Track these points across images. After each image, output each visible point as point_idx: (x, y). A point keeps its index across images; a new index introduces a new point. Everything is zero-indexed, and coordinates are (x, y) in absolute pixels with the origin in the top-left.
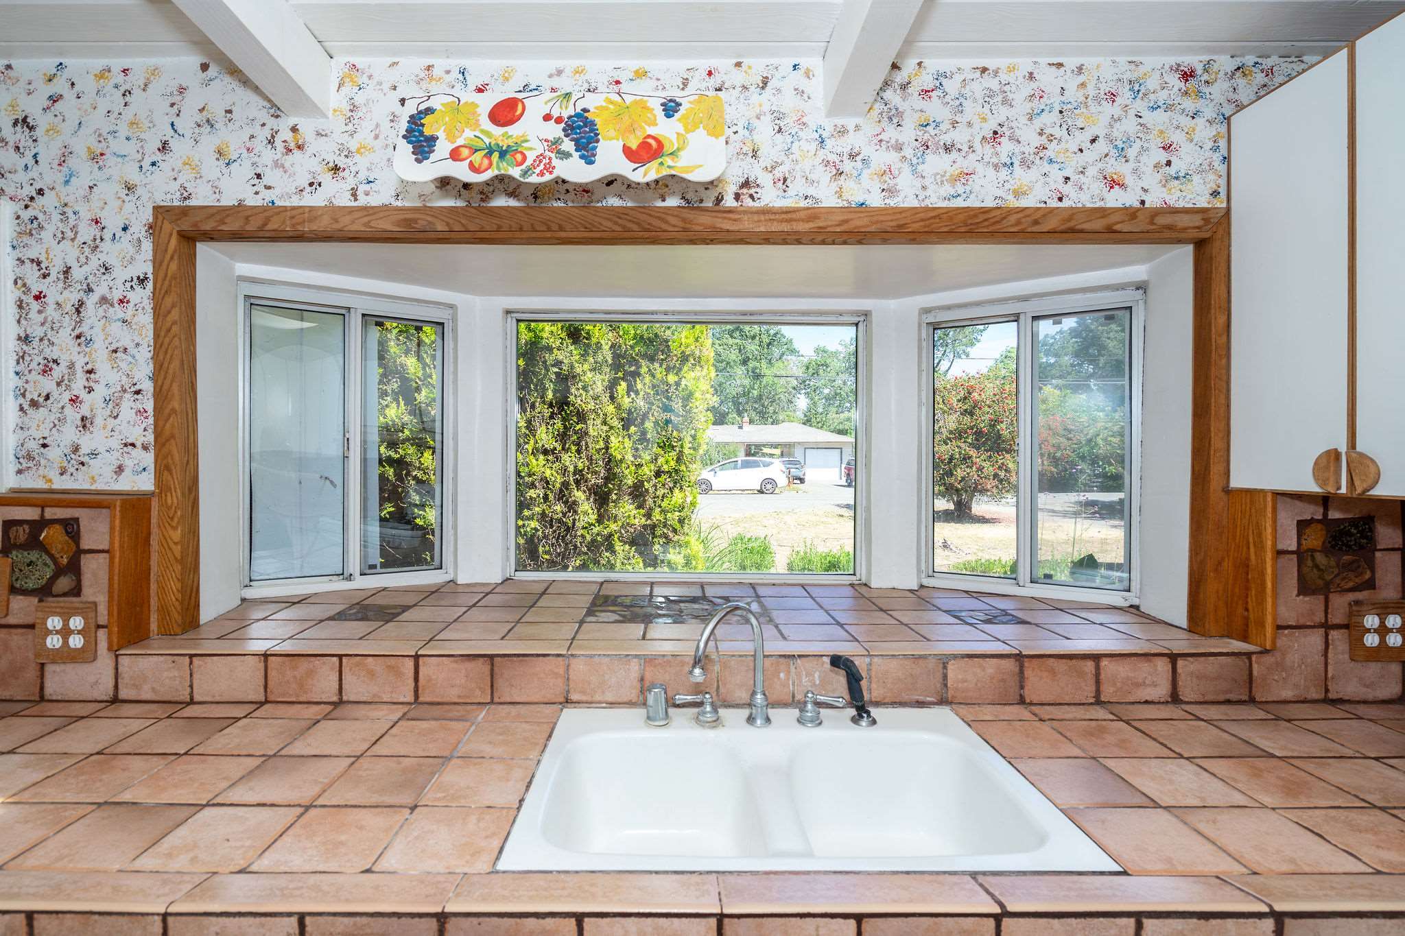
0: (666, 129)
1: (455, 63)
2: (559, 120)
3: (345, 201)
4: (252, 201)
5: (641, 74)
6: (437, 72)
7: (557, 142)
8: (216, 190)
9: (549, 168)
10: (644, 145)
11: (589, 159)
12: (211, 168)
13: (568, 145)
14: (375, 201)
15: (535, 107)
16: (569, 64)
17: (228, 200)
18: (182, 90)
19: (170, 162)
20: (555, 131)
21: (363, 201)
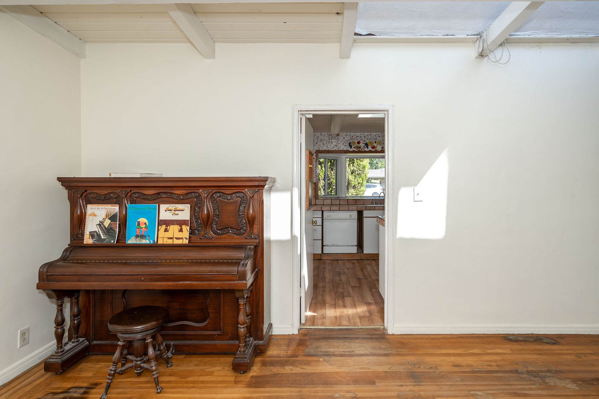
0: (375, 145)
1: (349, 133)
2: (364, 144)
3: (337, 149)
4: (327, 150)
5: (371, 135)
6: (347, 134)
7: (364, 146)
8: (323, 148)
9: (364, 149)
10: (373, 147)
11: (368, 148)
12: (322, 145)
13: (365, 147)
14: (341, 149)
15: (362, 142)
16: (362, 134)
17: (324, 149)
18: (318, 137)
19: (317, 145)
20: (364, 145)
21: (339, 149)
